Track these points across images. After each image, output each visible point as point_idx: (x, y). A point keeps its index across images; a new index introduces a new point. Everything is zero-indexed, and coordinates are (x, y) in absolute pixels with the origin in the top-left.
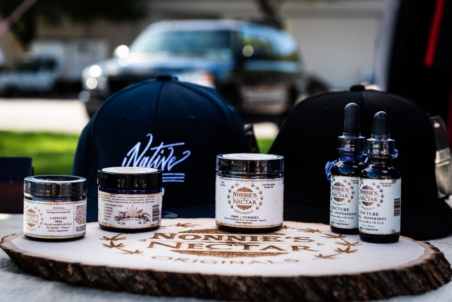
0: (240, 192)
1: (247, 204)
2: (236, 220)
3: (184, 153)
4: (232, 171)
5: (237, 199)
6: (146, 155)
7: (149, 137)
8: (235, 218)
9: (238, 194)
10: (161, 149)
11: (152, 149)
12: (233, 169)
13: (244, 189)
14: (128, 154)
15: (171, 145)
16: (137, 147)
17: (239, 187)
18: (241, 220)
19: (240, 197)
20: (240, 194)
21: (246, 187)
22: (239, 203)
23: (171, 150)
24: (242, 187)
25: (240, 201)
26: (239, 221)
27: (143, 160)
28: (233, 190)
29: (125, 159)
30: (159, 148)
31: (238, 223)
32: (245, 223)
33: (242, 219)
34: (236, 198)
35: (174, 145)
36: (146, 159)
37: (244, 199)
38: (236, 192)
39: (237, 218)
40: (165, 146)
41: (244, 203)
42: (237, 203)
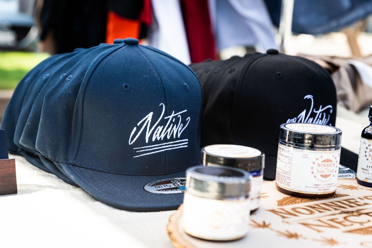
0: (324, 163)
1: (328, 173)
2: (318, 188)
3: (187, 120)
4: (318, 144)
5: (321, 170)
6: (159, 125)
7: (162, 105)
8: (317, 186)
9: (322, 165)
10: (173, 118)
11: (166, 118)
12: (319, 143)
13: (327, 161)
14: (138, 124)
15: (179, 113)
16: (150, 116)
17: (323, 159)
18: (322, 187)
19: (323, 168)
20: (324, 165)
21: (329, 158)
22: (322, 173)
23: (179, 117)
24: (326, 158)
25: (323, 171)
26: (321, 189)
27: (157, 130)
28: (317, 162)
29: (135, 129)
30: (171, 117)
31: (320, 191)
32: (325, 190)
33: (324, 186)
34: (320, 168)
35: (181, 112)
36: (160, 128)
37: (327, 169)
38: (320, 164)
39: (319, 187)
40: (175, 115)
41: (326, 173)
42: (320, 173)
